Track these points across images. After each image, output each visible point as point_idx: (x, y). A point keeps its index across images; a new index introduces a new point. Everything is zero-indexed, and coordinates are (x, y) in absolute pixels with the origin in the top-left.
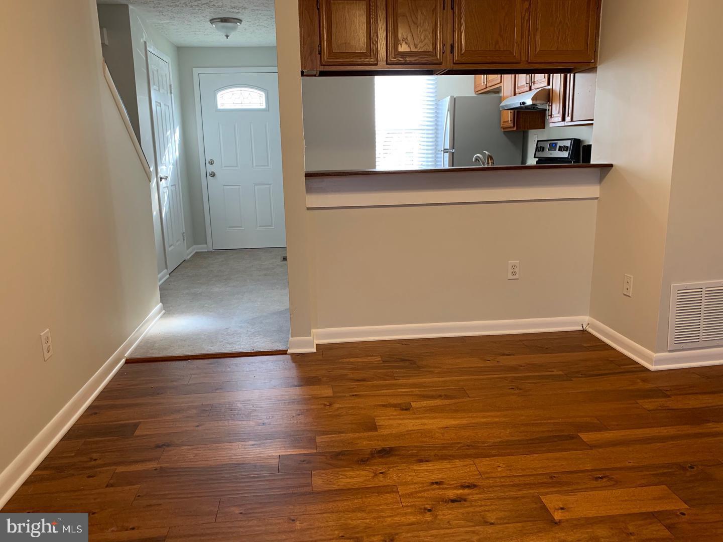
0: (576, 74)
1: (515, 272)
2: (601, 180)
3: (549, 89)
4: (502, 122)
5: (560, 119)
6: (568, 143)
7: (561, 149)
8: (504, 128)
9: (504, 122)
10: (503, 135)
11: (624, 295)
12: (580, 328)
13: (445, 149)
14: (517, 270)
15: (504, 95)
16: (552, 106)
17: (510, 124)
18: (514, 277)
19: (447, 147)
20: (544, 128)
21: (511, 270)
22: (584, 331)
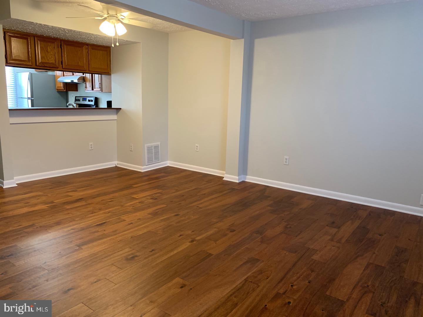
0: (102, 75)
1: (92, 147)
2: (117, 113)
3: (84, 77)
4: (56, 86)
5: (91, 89)
6: (93, 99)
7: (89, 101)
8: (58, 90)
9: (58, 87)
10: (57, 93)
11: (131, 151)
12: (115, 166)
13: (28, 98)
14: (92, 146)
15: (57, 74)
16: (86, 83)
17: (62, 88)
18: (92, 149)
19: (30, 96)
20: (77, 91)
21: (90, 146)
22: (116, 166)
